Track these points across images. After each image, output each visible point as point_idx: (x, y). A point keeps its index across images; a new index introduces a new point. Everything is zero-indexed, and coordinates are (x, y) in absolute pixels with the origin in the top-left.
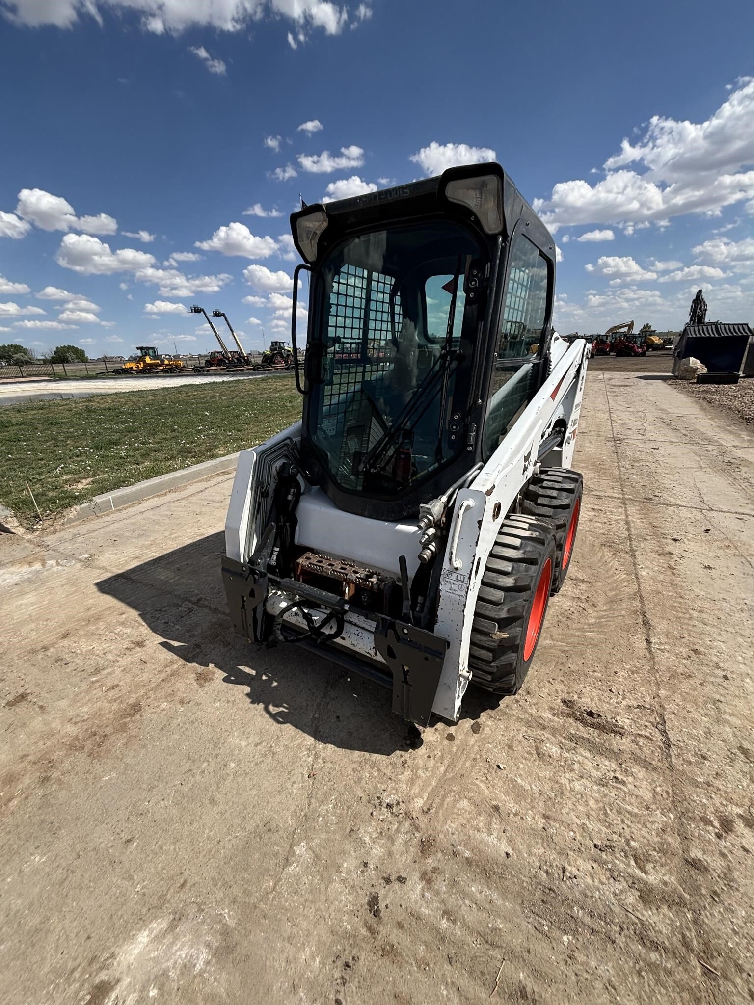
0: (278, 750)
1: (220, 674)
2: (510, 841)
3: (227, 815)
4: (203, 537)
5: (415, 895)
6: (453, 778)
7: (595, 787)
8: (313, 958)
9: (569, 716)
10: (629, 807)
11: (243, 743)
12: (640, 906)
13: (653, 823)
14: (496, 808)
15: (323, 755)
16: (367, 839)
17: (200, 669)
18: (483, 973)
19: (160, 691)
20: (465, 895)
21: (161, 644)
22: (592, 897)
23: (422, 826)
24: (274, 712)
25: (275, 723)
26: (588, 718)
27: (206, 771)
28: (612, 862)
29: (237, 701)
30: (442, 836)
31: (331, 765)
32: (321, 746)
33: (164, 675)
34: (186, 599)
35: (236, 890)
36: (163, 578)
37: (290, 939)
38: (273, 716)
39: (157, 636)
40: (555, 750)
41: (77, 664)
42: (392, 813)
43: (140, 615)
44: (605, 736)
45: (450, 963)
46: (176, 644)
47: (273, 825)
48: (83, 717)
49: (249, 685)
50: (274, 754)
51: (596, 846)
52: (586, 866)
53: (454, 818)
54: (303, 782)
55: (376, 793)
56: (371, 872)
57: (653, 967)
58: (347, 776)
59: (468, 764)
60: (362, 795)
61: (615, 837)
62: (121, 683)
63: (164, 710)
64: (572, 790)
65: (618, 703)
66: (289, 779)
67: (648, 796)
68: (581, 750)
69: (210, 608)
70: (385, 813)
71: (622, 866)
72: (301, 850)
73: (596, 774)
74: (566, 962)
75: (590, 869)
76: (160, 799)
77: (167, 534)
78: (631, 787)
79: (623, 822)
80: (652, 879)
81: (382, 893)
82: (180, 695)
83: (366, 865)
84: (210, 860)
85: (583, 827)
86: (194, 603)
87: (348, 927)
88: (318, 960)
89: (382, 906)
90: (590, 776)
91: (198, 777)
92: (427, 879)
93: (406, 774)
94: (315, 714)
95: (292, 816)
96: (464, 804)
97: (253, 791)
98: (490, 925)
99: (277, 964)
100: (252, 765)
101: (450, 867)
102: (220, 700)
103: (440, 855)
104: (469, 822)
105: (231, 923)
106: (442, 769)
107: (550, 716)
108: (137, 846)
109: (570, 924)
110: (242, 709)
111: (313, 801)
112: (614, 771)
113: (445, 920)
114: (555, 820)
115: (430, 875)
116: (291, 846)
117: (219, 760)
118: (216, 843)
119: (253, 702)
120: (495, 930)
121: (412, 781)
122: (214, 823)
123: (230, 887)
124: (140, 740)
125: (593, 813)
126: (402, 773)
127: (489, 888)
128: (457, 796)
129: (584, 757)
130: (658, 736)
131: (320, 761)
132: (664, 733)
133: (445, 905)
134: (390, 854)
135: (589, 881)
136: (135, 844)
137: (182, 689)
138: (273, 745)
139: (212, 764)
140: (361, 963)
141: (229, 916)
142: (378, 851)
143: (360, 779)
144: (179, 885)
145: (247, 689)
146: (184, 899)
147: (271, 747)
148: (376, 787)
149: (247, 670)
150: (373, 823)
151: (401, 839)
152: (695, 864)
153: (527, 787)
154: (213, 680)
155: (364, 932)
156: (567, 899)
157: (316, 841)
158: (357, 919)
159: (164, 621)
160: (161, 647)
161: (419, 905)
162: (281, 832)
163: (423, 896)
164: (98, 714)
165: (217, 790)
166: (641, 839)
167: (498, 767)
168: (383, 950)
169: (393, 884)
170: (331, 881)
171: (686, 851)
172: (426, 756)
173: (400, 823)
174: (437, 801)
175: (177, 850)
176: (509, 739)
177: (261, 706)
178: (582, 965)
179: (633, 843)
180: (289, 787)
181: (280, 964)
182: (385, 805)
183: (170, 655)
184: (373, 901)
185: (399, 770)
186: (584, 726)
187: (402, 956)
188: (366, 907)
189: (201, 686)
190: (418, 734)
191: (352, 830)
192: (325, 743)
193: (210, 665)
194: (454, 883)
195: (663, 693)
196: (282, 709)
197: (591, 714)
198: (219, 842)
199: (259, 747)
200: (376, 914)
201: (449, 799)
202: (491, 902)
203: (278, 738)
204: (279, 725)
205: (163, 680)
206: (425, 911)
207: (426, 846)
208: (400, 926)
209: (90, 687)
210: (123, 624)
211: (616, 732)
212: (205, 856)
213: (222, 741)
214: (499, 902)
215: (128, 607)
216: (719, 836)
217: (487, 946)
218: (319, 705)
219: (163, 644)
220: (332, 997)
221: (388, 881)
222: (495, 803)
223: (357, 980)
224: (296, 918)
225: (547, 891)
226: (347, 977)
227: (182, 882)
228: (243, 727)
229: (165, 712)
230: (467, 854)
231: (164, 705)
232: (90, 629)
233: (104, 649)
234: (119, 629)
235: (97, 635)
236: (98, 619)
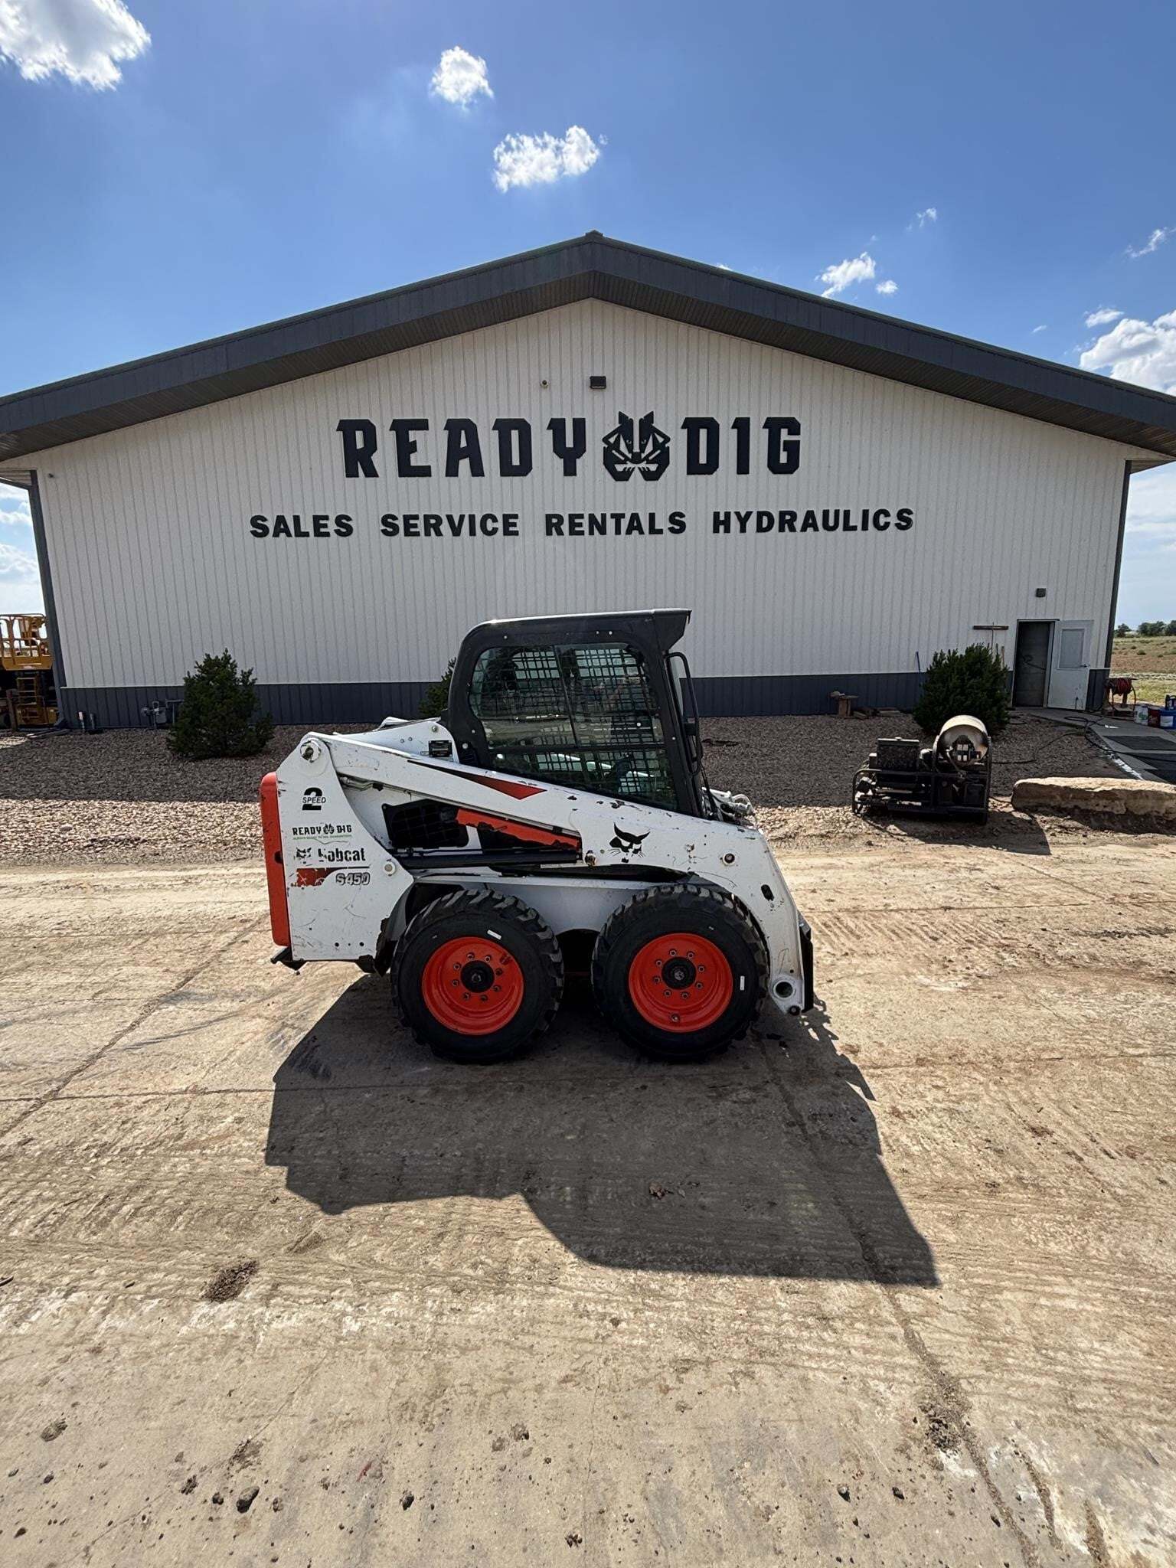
1: (838, 1044)
17: (850, 1057)
19: (895, 1061)
24: (822, 1008)
29: (839, 1025)
34: (807, 1138)
38: (824, 1005)
39: (872, 1110)
41: (976, 1133)
43: (881, 1153)
46: (858, 1090)
49: (823, 1026)
62: (929, 1087)
63: (899, 1049)
82: (880, 1050)
86: (802, 1125)
102: (852, 1031)
110: (841, 1020)
119: (830, 1018)
124: (924, 1043)
137: (876, 1052)
145: (825, 1025)
149: (814, 1035)
154: (846, 1044)
159: (855, 1124)
160: (876, 1096)
177: (826, 1014)
183: (871, 1083)
189: (858, 1046)
193: (840, 1053)
196: (815, 1006)
210: (909, 1155)
219: (871, 1097)
232: (957, 1174)
233: (941, 1133)
234: (915, 1149)
235: (947, 1159)
236: (941, 1187)
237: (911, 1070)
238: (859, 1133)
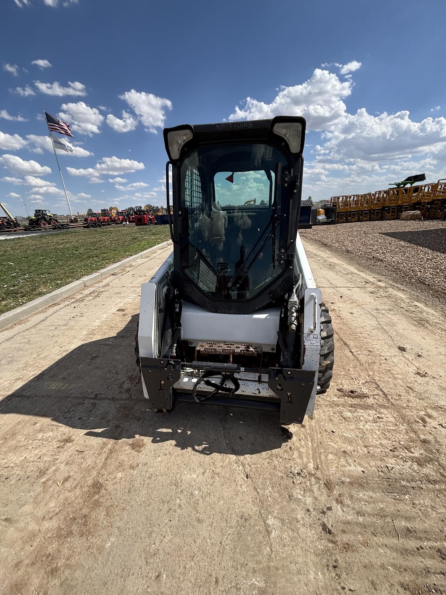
0: (217, 471)
1: (147, 440)
2: (360, 465)
3: (215, 524)
4: (68, 352)
5: (340, 512)
6: (317, 446)
7: (374, 425)
8: (317, 574)
9: (344, 396)
10: (390, 428)
11: (194, 476)
12: (420, 468)
13: (402, 430)
14: (344, 452)
15: (246, 462)
16: (300, 497)
17: (131, 441)
18: (390, 532)
19: (109, 467)
20: (360, 500)
21: (87, 434)
22: (404, 473)
23: (320, 476)
24: (200, 450)
25: (205, 456)
26: (352, 394)
27: (182, 504)
28: (400, 455)
29: (172, 452)
30: (332, 477)
31: (254, 466)
32: (242, 458)
33: (104, 456)
34: (85, 398)
35: (251, 565)
36: (54, 388)
37: (299, 573)
38: (202, 452)
39: (79, 430)
40: (349, 414)
41: (18, 475)
42: (303, 477)
43: (52, 420)
44: (363, 400)
45: (375, 536)
46: (99, 430)
47: (246, 515)
48: (54, 511)
49: (173, 439)
50: (218, 474)
51: (391, 450)
52: (393, 461)
53: (331, 466)
54: (246, 483)
55: (288, 471)
56: (314, 513)
57: (440, 491)
58: (267, 468)
59: (319, 436)
60: (282, 475)
61: (394, 443)
62: (71, 474)
63: (121, 478)
64: (367, 430)
65: (358, 383)
66: (237, 484)
67: (393, 420)
68: (359, 410)
69: (109, 399)
70: (299, 480)
71: (404, 454)
72: (271, 521)
73: (371, 418)
74: (414, 507)
75: (395, 461)
76: (162, 538)
77: (35, 356)
78: (385, 418)
79: (393, 435)
80: (416, 455)
81: (325, 520)
82: (127, 464)
83: (308, 510)
84: (222, 557)
85: (381, 444)
86: (93, 399)
87: (322, 547)
88: (319, 574)
89: (330, 527)
90: (369, 420)
91: (179, 511)
92: (339, 501)
93: (295, 453)
94: (226, 441)
95: (253, 505)
96: (330, 456)
97: (220, 502)
98: (378, 508)
99: (302, 590)
100: (209, 486)
101: (345, 490)
102: (159, 456)
103: (337, 487)
104: (338, 464)
105: (262, 584)
106: (310, 443)
107: (338, 399)
108: (167, 576)
109: (404, 490)
110: (178, 456)
111: (259, 490)
112: (376, 414)
113: (360, 517)
114: (370, 446)
115: (339, 499)
116: (264, 522)
117: (185, 493)
118: (220, 545)
119: (182, 449)
120: (381, 509)
121: (300, 456)
122: (210, 534)
123: (247, 565)
124: (117, 506)
125: (380, 436)
126: (293, 454)
127: (367, 492)
128: (325, 454)
129: (361, 412)
130: (381, 393)
131: (247, 466)
132: (381, 390)
133: (355, 510)
134: (316, 499)
135: (398, 467)
136: (164, 576)
137: (125, 459)
138: (214, 469)
139: (182, 498)
140: (340, 561)
141: (258, 582)
142: (309, 500)
143: (275, 466)
144: (214, 583)
145: (174, 442)
146: (224, 589)
147: (213, 471)
148: (286, 467)
149: (164, 430)
150: (298, 487)
151: (315, 488)
152: (425, 441)
153: (350, 436)
154: (145, 445)
155: (330, 545)
156: (396, 479)
157: (276, 511)
158: (323, 541)
159: (77, 418)
160: (87, 437)
161: (345, 517)
162: (254, 517)
163: (343, 511)
164: (67, 503)
165: (197, 513)
166: (403, 440)
167: (333, 432)
168: (345, 548)
169: (327, 514)
170: (298, 529)
171: (419, 437)
172: (298, 440)
173: (309, 480)
174: (318, 460)
175: (197, 563)
176: (328, 417)
177: (190, 449)
178: (419, 505)
179: (401, 443)
180: (240, 489)
181: (303, 589)
182: (297, 474)
183: (100, 440)
184: (324, 527)
185: (291, 453)
186: (353, 399)
187: (355, 546)
188: (323, 532)
189: (139, 452)
190: (287, 430)
191: (289, 496)
192: (243, 455)
193: (136, 436)
194: (351, 497)
195: (370, 373)
196: (204, 446)
197: (352, 392)
198: (221, 543)
199: (206, 474)
200: (330, 532)
201: (323, 457)
202: (371, 497)
203: (214, 464)
204: (209, 456)
205: (106, 459)
206: (349, 518)
207: (328, 485)
208: (344, 532)
209: (44, 487)
210: (40, 431)
211: (366, 397)
212: (218, 556)
213: (179, 481)
214: (374, 496)
215: (37, 417)
216: (424, 426)
217: (383, 518)
218: (224, 435)
220: (339, 587)
221: (324, 513)
222: (342, 450)
223: (344, 571)
224: (294, 559)
225: (387, 480)
226: (339, 573)
227: (214, 580)
228: (187, 466)
229: (124, 479)
230: (348, 480)
231: (119, 475)
232: (11, 444)
233: (36, 455)
234: (40, 436)
235: (21, 447)
236: (14, 434)
237: (94, 473)
238: (71, 417)
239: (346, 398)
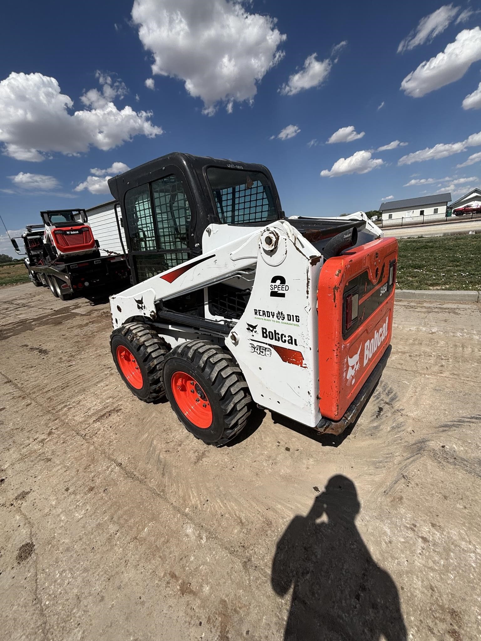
9: (115, 409)
10: (79, 412)
14: (107, 386)
40: (108, 401)
44: (99, 416)
51: (81, 401)
61: (78, 406)
64: (95, 401)
65: (104, 427)
67: (75, 418)
68: (102, 407)
71: (73, 404)
73: (93, 408)
78: (81, 415)
79: (78, 409)
80: (65, 409)
85: (86, 400)
92: (106, 375)
107: (119, 404)
112: (88, 413)
114: (93, 396)
125: (87, 403)
132: (82, 436)
152: (56, 420)
153: (105, 392)
167: (116, 388)
176: (122, 391)
179: (73, 409)
239: (112, 409)
